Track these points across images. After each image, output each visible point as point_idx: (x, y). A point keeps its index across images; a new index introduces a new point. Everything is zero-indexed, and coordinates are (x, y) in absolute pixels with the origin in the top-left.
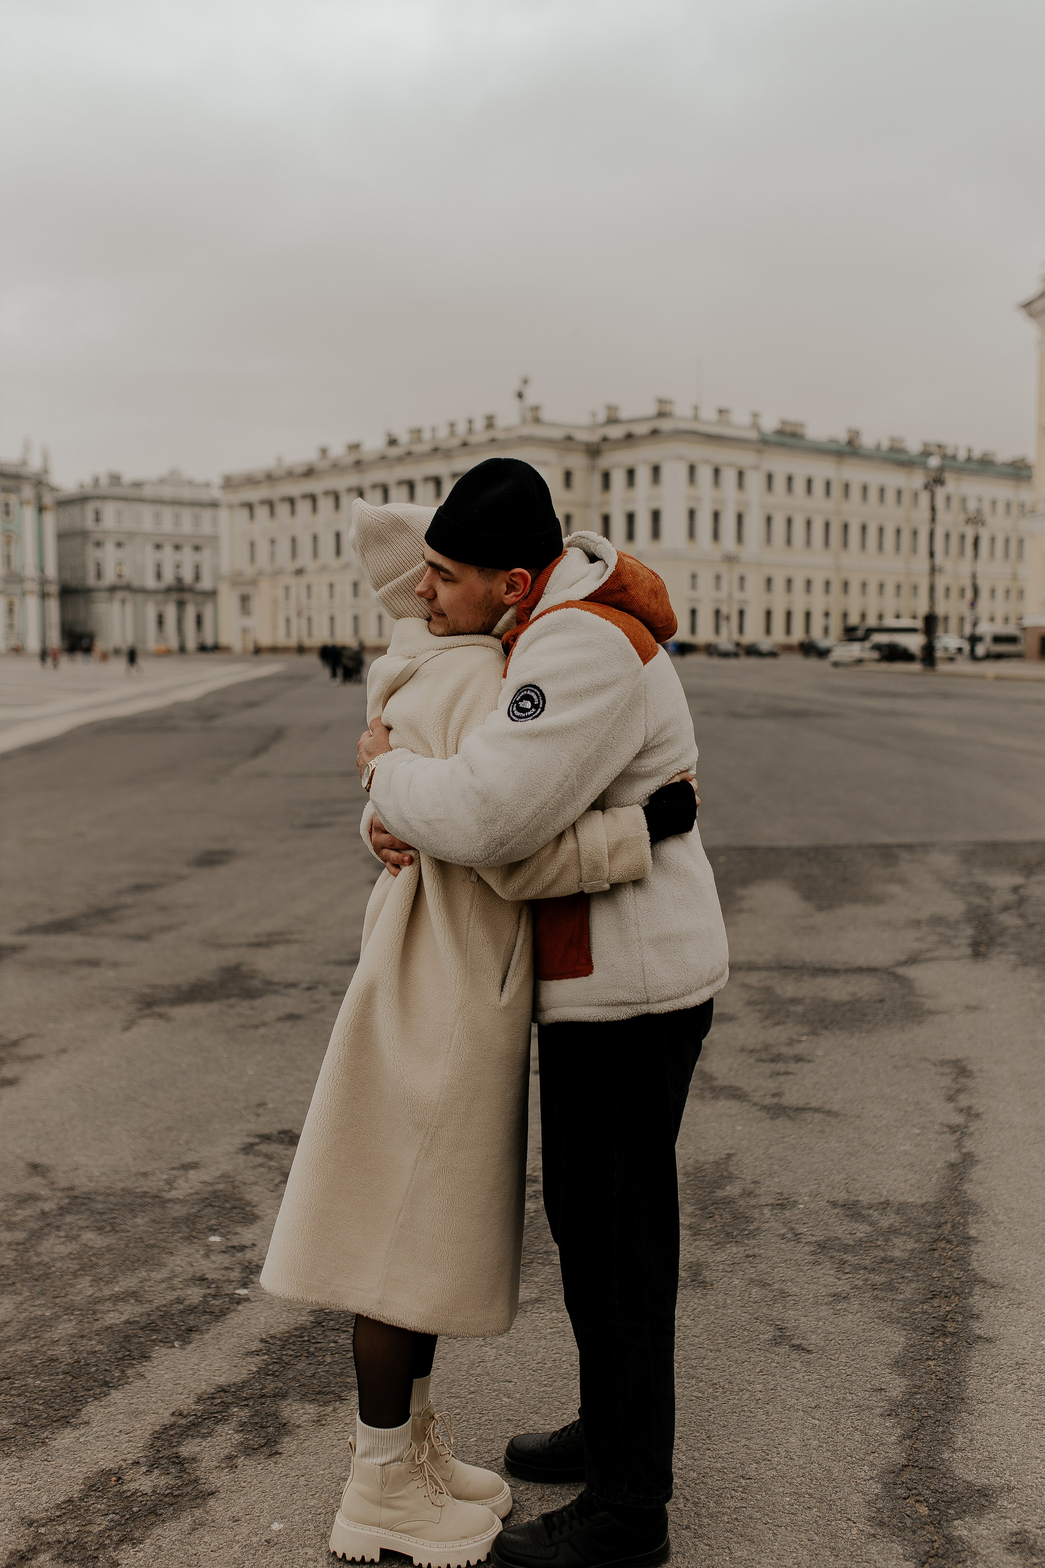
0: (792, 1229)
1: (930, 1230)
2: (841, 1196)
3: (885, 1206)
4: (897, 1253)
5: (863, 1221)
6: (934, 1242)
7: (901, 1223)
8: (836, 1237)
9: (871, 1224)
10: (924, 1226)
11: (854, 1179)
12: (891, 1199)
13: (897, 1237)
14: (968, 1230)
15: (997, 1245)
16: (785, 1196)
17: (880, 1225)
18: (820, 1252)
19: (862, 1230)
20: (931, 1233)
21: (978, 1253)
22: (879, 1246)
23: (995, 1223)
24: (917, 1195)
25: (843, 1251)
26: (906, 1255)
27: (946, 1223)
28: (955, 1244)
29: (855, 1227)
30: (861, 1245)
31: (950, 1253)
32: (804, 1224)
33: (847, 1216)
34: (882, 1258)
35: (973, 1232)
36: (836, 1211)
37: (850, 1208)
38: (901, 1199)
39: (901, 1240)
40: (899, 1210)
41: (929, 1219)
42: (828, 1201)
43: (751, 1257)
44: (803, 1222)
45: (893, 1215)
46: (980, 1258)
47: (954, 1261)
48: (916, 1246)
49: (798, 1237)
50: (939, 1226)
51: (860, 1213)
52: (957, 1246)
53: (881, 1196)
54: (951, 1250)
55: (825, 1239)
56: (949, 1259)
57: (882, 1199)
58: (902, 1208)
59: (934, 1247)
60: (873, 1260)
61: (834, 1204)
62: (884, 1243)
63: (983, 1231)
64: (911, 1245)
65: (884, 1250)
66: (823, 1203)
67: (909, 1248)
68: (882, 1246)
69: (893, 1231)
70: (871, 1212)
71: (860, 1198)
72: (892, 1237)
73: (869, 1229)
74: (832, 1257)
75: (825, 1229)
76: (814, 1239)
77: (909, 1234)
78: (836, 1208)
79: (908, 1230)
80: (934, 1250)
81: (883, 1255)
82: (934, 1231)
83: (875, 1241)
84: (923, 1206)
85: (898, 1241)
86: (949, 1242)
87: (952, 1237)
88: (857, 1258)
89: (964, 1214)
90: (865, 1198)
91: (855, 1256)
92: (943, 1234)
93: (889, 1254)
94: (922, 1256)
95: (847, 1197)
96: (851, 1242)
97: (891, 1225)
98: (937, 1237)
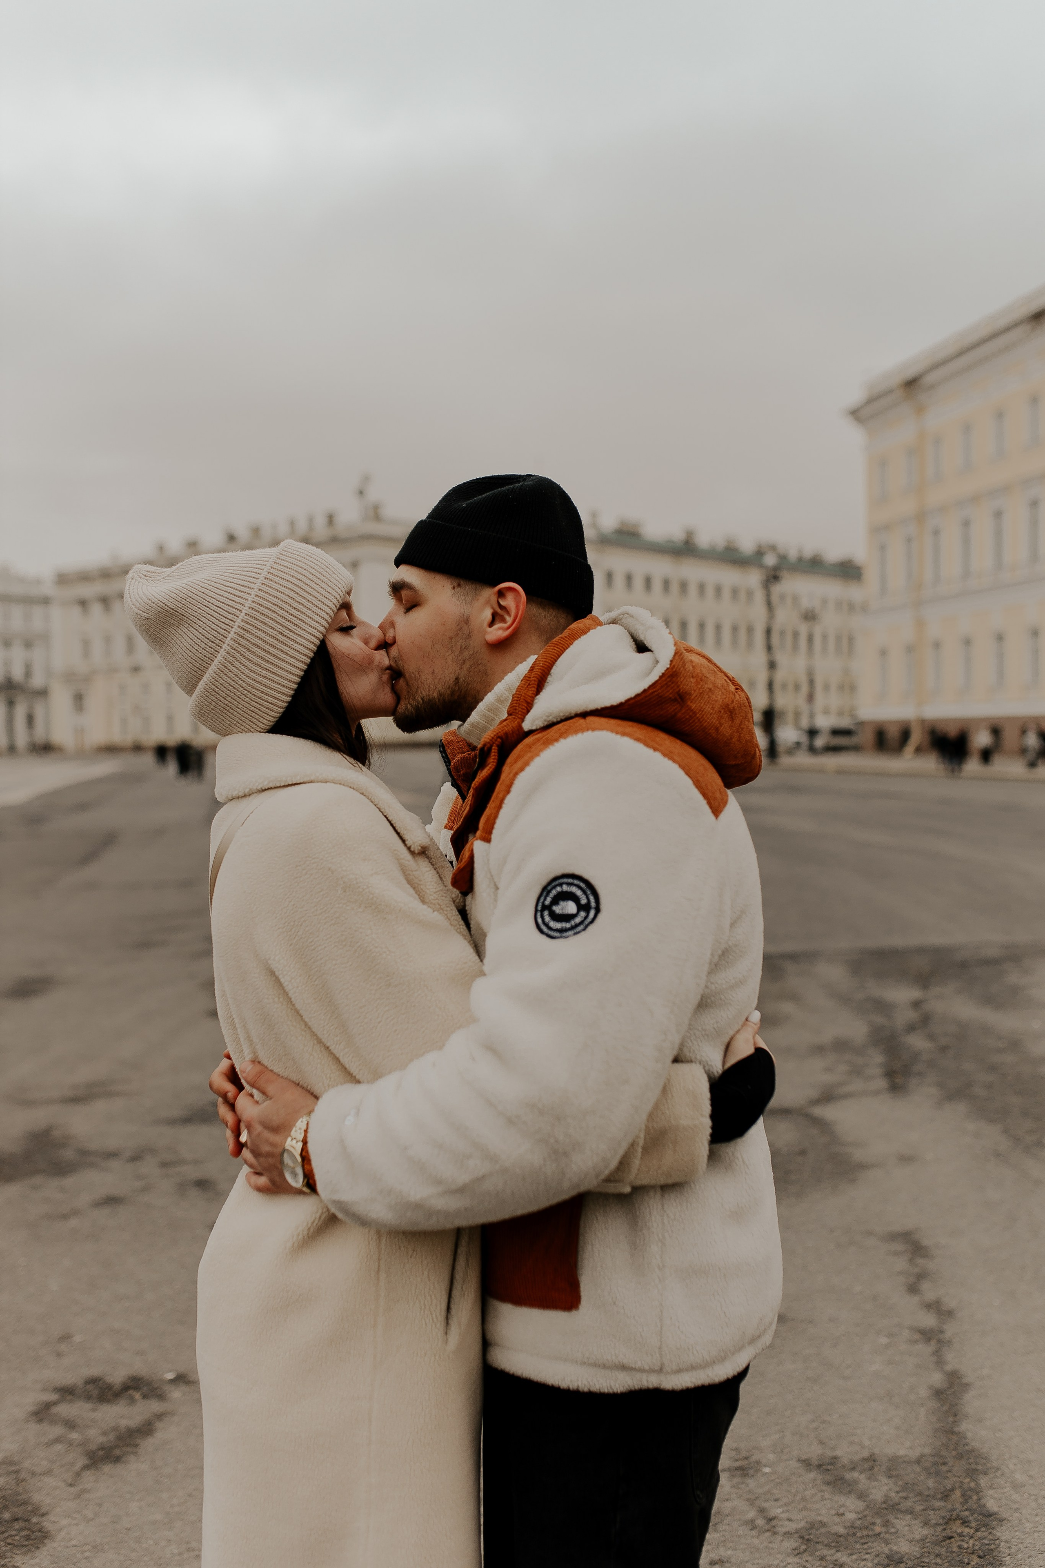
0: (762, 1511)
1: (937, 1504)
2: (814, 1451)
3: (870, 1463)
4: (903, 1547)
5: (850, 1492)
6: (947, 1523)
7: (898, 1492)
8: (820, 1522)
9: (862, 1496)
10: (928, 1496)
11: (824, 1422)
12: (876, 1451)
13: (898, 1518)
14: (983, 1501)
15: (1028, 1525)
16: (744, 1454)
17: (872, 1497)
18: (806, 1550)
19: (852, 1506)
20: (939, 1509)
21: (1007, 1542)
22: (879, 1534)
23: (1016, 1486)
24: (908, 1444)
25: (835, 1547)
26: (915, 1550)
27: (952, 1490)
28: (974, 1524)
29: (841, 1503)
30: (854, 1534)
31: (971, 1542)
32: (776, 1500)
33: (828, 1483)
34: (888, 1557)
35: (991, 1505)
36: (812, 1475)
37: (828, 1470)
38: (891, 1450)
39: (904, 1523)
40: (889, 1469)
41: (931, 1483)
42: (799, 1460)
43: (717, 1563)
44: (775, 1497)
45: (884, 1480)
46: (1012, 1550)
47: (980, 1557)
48: (925, 1531)
49: (774, 1523)
50: (946, 1497)
51: (842, 1478)
52: (977, 1530)
53: (863, 1447)
54: (972, 1537)
55: (808, 1526)
56: (973, 1553)
57: (865, 1453)
58: (893, 1468)
59: (948, 1533)
60: (875, 1562)
61: (807, 1464)
62: (884, 1529)
63: (1004, 1501)
64: (920, 1532)
65: (887, 1542)
66: (794, 1464)
67: (918, 1537)
68: (882, 1535)
69: (891, 1507)
70: (855, 1474)
71: (839, 1453)
72: (891, 1518)
73: (860, 1505)
74: (822, 1558)
75: (805, 1509)
76: (791, 1527)
77: (910, 1512)
78: (810, 1471)
79: (909, 1504)
80: (950, 1538)
81: (887, 1551)
82: (942, 1504)
83: (872, 1527)
84: (918, 1462)
85: (901, 1523)
86: (965, 1523)
87: (967, 1513)
88: (854, 1557)
89: (972, 1473)
90: (845, 1452)
91: (852, 1554)
92: (955, 1509)
93: (895, 1548)
94: (937, 1549)
95: (819, 1452)
96: (842, 1531)
97: (886, 1496)
98: (948, 1515)
